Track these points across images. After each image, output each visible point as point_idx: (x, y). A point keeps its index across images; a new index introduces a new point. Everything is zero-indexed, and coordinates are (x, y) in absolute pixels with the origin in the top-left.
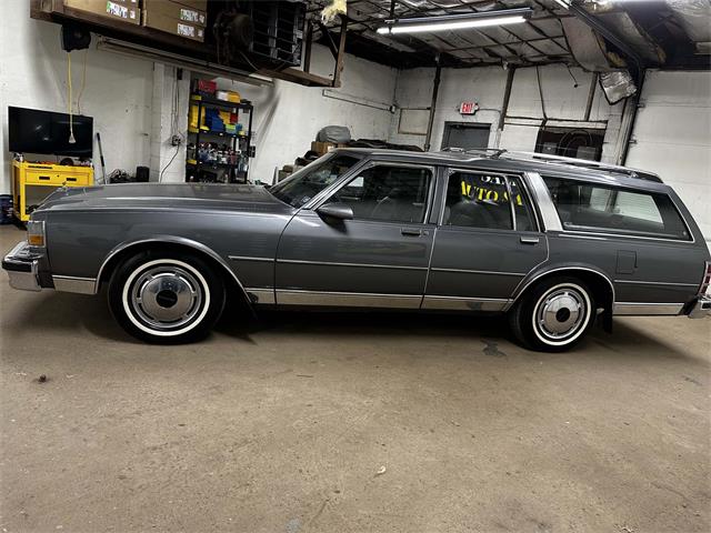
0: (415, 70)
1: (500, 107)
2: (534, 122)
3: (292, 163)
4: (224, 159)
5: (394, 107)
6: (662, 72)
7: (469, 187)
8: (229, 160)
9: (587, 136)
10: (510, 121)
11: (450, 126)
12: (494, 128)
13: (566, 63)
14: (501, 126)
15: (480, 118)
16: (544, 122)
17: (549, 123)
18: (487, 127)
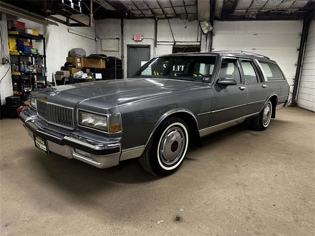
0: (105, 20)
1: (153, 37)
2: (171, 43)
3: (59, 70)
4: (35, 70)
5: (97, 38)
6: (219, 22)
7: (158, 73)
8: (37, 71)
9: (194, 48)
10: (159, 43)
11: (129, 47)
12: (152, 47)
13: (180, 18)
14: (155, 45)
15: (145, 43)
16: (175, 43)
17: (177, 44)
18: (149, 47)
